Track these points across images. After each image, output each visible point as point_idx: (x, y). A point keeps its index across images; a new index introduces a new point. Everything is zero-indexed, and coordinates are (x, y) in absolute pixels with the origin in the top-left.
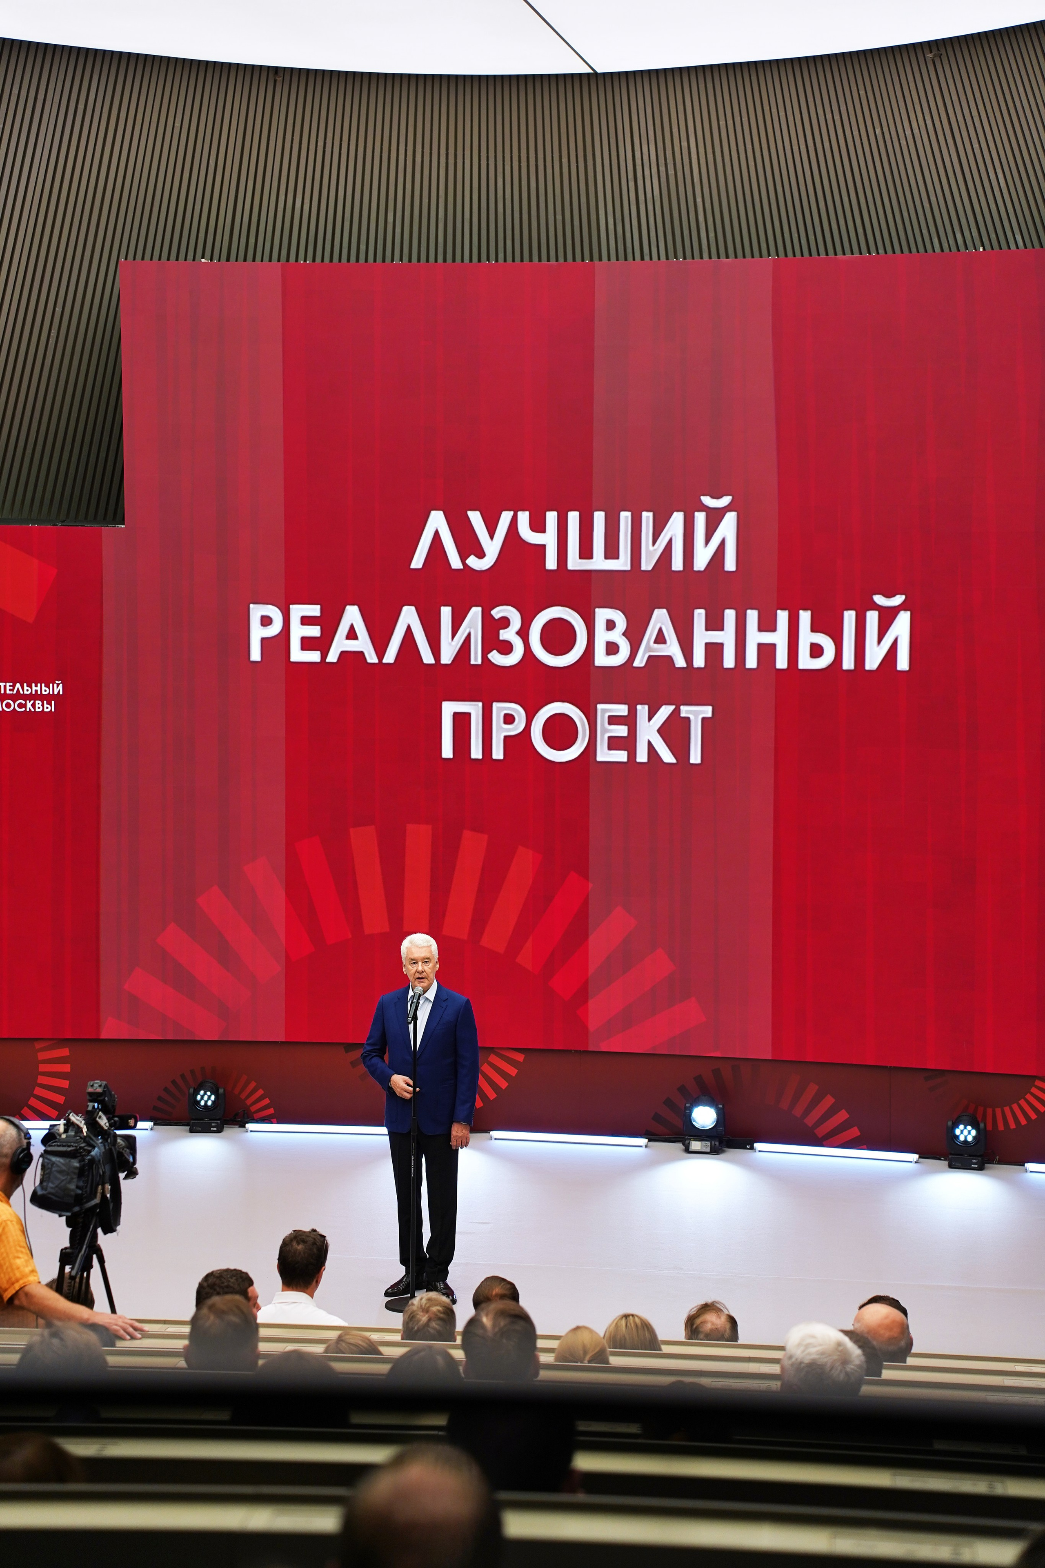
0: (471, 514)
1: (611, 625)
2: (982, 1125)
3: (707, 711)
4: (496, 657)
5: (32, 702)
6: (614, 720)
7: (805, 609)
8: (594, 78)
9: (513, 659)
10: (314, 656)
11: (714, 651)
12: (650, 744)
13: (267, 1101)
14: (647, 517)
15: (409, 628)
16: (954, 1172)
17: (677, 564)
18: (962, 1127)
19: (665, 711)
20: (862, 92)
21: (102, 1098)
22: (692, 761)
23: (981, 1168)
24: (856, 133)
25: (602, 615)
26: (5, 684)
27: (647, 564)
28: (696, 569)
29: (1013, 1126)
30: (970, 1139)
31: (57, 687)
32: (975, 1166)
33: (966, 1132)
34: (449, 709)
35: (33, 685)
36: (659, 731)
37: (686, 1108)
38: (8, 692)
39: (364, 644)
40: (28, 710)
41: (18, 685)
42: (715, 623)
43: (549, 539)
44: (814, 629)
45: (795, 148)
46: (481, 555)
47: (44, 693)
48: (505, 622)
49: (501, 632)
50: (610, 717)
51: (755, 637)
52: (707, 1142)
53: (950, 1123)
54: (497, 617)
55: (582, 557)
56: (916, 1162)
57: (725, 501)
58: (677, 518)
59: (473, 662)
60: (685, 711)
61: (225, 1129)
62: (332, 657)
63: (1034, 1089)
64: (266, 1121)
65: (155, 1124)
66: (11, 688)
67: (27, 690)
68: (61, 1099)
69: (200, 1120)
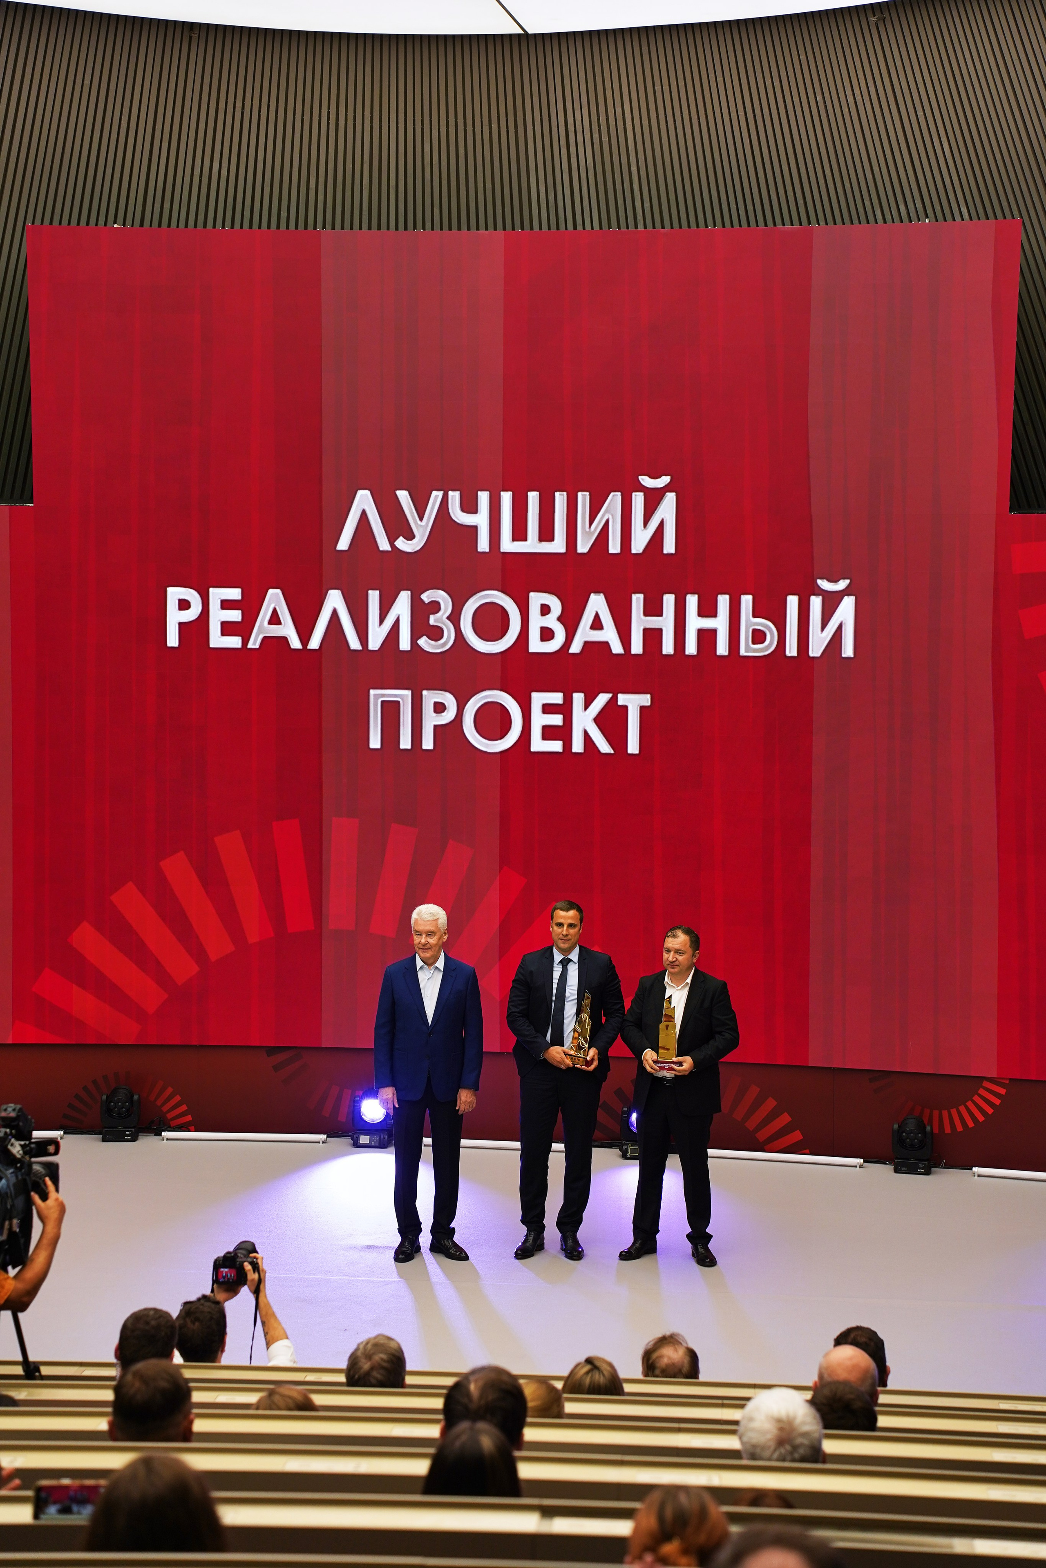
0: (399, 492)
1: (545, 610)
2: (928, 1128)
3: (645, 700)
4: (424, 642)
6: (548, 709)
7: (747, 593)
8: (524, 40)
9: (444, 645)
10: (235, 642)
11: (653, 636)
12: (586, 733)
13: (184, 1108)
14: (583, 497)
15: (335, 612)
16: (901, 1176)
17: (614, 547)
19: (602, 699)
20: (803, 57)
21: (15, 1123)
22: (630, 751)
23: (928, 1173)
24: (796, 100)
25: (536, 599)
27: (583, 547)
28: (633, 551)
29: (960, 1128)
30: (916, 1142)
32: (921, 1170)
34: (377, 696)
36: (595, 720)
37: (623, 1112)
39: (288, 630)
42: (653, 608)
43: (481, 520)
44: (756, 615)
45: (734, 114)
46: (410, 536)
48: (435, 607)
49: (432, 616)
50: (544, 705)
51: (694, 623)
53: (896, 1126)
54: (426, 601)
55: (515, 539)
57: (665, 480)
58: (615, 499)
59: (401, 648)
60: (622, 699)
61: (139, 1137)
62: (254, 643)
63: (981, 1091)
64: (184, 1129)
65: (65, 1133)
69: (112, 1128)
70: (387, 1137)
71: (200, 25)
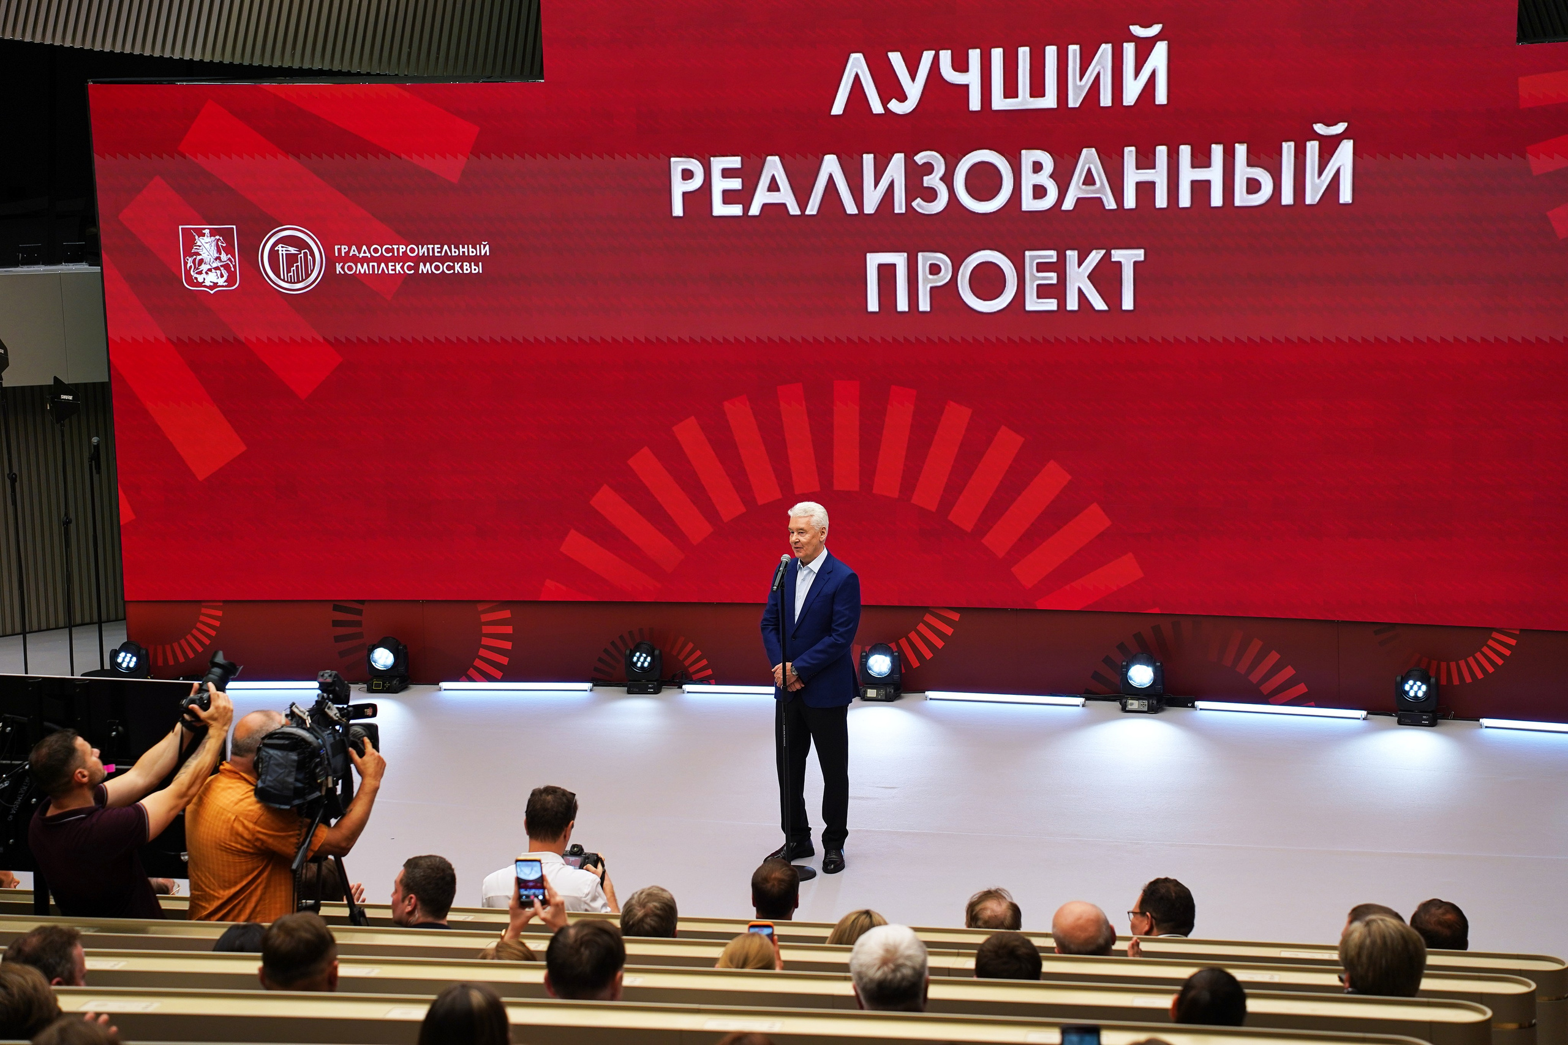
0: (891, 55)
1: (1037, 167)
2: (1433, 680)
3: (1139, 254)
4: (918, 204)
5: (460, 264)
6: (1042, 267)
7: (1240, 142)
9: (939, 205)
10: (736, 210)
11: (1145, 190)
12: (1080, 290)
13: (704, 662)
14: (1074, 50)
15: (831, 177)
16: (1402, 729)
17: (1106, 100)
18: (1411, 682)
19: (1095, 256)
22: (1125, 307)
23: (1432, 724)
25: (1029, 157)
26: (432, 246)
27: (1074, 101)
28: (1125, 104)
29: (1468, 680)
30: (1420, 694)
31: (484, 249)
32: (1425, 723)
33: (1415, 688)
34: (874, 260)
35: (461, 246)
36: (1089, 277)
37: (1123, 667)
38: (436, 254)
39: (786, 196)
40: (456, 272)
41: (446, 247)
42: (1146, 161)
43: (972, 78)
44: (1250, 164)
46: (903, 98)
47: (471, 254)
48: (929, 168)
49: (925, 178)
50: (1038, 264)
51: (1188, 174)
52: (1144, 701)
53: (1399, 679)
54: (920, 162)
55: (1006, 95)
56: (1364, 719)
57: (1156, 29)
58: (1106, 49)
59: (897, 211)
60: (1117, 255)
61: (663, 690)
62: (755, 211)
63: (1491, 643)
64: (705, 682)
65: (594, 685)
66: (439, 250)
67: (455, 252)
68: (504, 660)
69: (637, 681)
70: (892, 691)
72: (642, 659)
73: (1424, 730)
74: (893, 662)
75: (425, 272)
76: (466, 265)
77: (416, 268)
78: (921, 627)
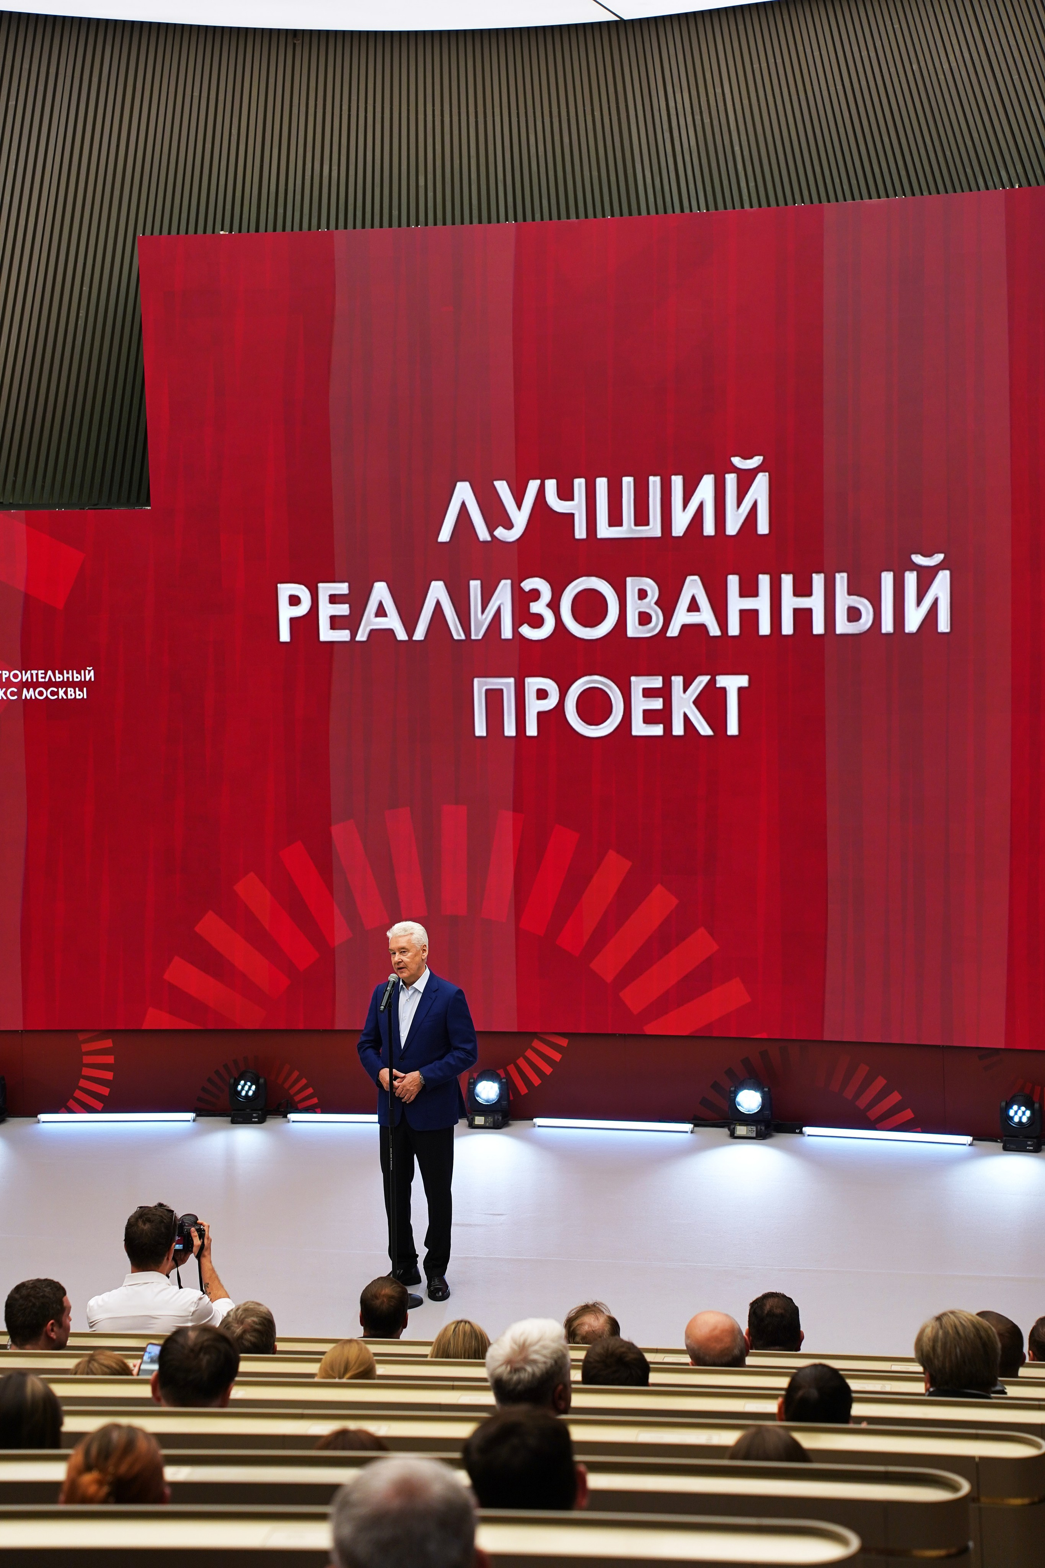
0: (497, 484)
1: (643, 594)
2: (1037, 1106)
3: (743, 681)
4: (526, 631)
5: (64, 689)
6: (648, 693)
7: (841, 571)
8: (620, 26)
9: (544, 632)
10: (343, 635)
11: (749, 618)
12: (686, 716)
13: (310, 1091)
14: (677, 482)
15: (438, 603)
16: (1008, 1154)
17: (709, 529)
18: (1015, 1107)
19: (702, 681)
20: (897, 26)
22: (730, 733)
23: (1038, 1150)
24: (893, 69)
25: (633, 584)
26: (36, 672)
27: (678, 530)
28: (728, 534)
30: (1024, 1120)
31: (89, 674)
32: (1030, 1148)
33: (1020, 1113)
34: (481, 685)
35: (65, 672)
36: (695, 702)
37: (731, 1092)
38: (40, 680)
39: (393, 622)
40: (60, 697)
41: (50, 673)
42: (749, 590)
43: (576, 507)
44: (851, 592)
46: (509, 525)
47: (75, 680)
48: (535, 595)
49: (532, 604)
50: (644, 689)
51: (790, 602)
52: (752, 1127)
53: (1003, 1104)
54: (527, 589)
55: (611, 524)
56: (970, 1145)
57: (756, 461)
58: (708, 481)
59: (504, 636)
60: (722, 681)
61: (267, 1119)
62: (362, 636)
64: (311, 1111)
65: (197, 1116)
66: (43, 675)
67: (59, 678)
68: (105, 1091)
69: (241, 1110)
70: (500, 1118)
71: (303, 31)
72: (246, 1088)
73: (1028, 1156)
74: (501, 1089)
75: (28, 698)
76: (71, 691)
77: (19, 693)
78: (530, 1054)
